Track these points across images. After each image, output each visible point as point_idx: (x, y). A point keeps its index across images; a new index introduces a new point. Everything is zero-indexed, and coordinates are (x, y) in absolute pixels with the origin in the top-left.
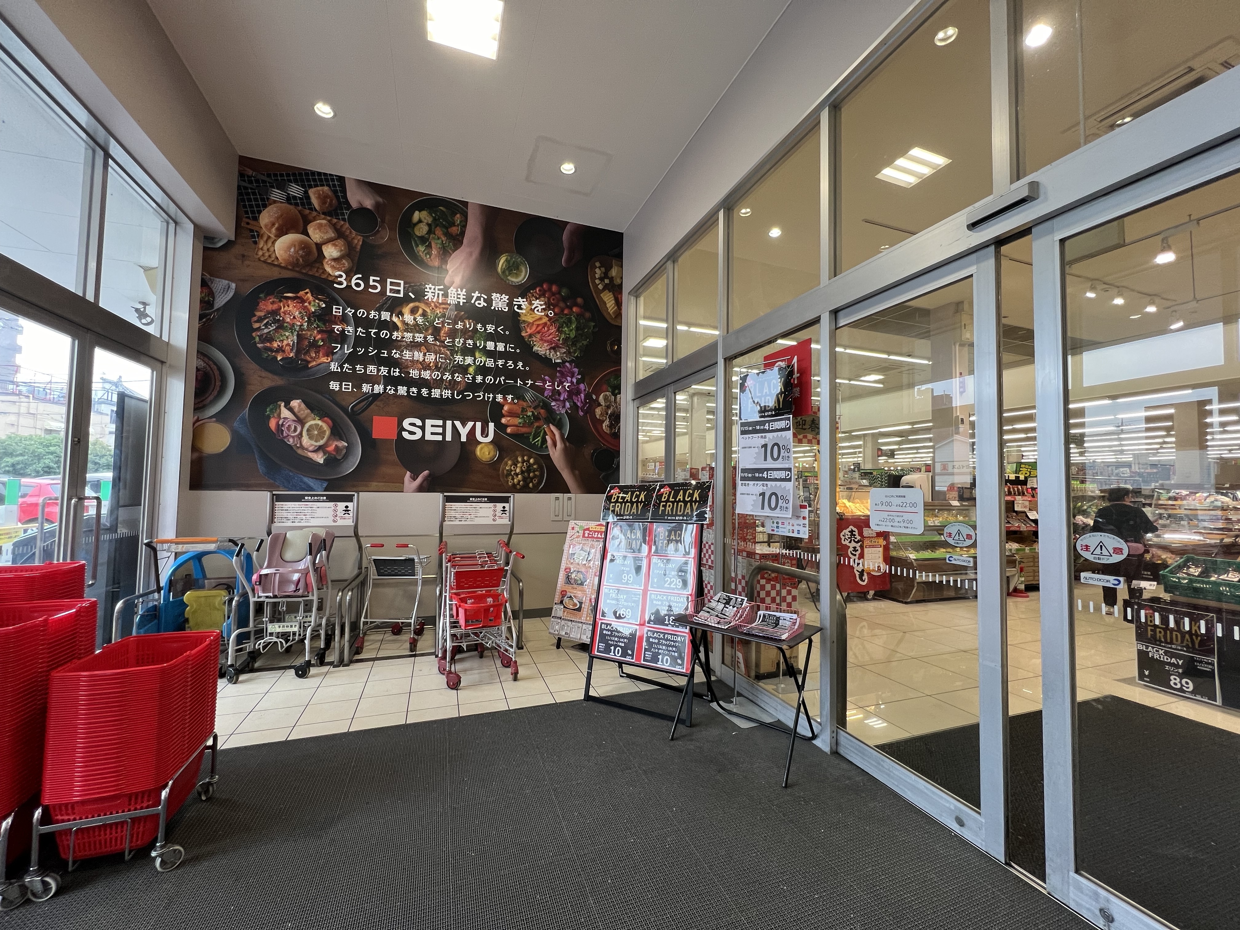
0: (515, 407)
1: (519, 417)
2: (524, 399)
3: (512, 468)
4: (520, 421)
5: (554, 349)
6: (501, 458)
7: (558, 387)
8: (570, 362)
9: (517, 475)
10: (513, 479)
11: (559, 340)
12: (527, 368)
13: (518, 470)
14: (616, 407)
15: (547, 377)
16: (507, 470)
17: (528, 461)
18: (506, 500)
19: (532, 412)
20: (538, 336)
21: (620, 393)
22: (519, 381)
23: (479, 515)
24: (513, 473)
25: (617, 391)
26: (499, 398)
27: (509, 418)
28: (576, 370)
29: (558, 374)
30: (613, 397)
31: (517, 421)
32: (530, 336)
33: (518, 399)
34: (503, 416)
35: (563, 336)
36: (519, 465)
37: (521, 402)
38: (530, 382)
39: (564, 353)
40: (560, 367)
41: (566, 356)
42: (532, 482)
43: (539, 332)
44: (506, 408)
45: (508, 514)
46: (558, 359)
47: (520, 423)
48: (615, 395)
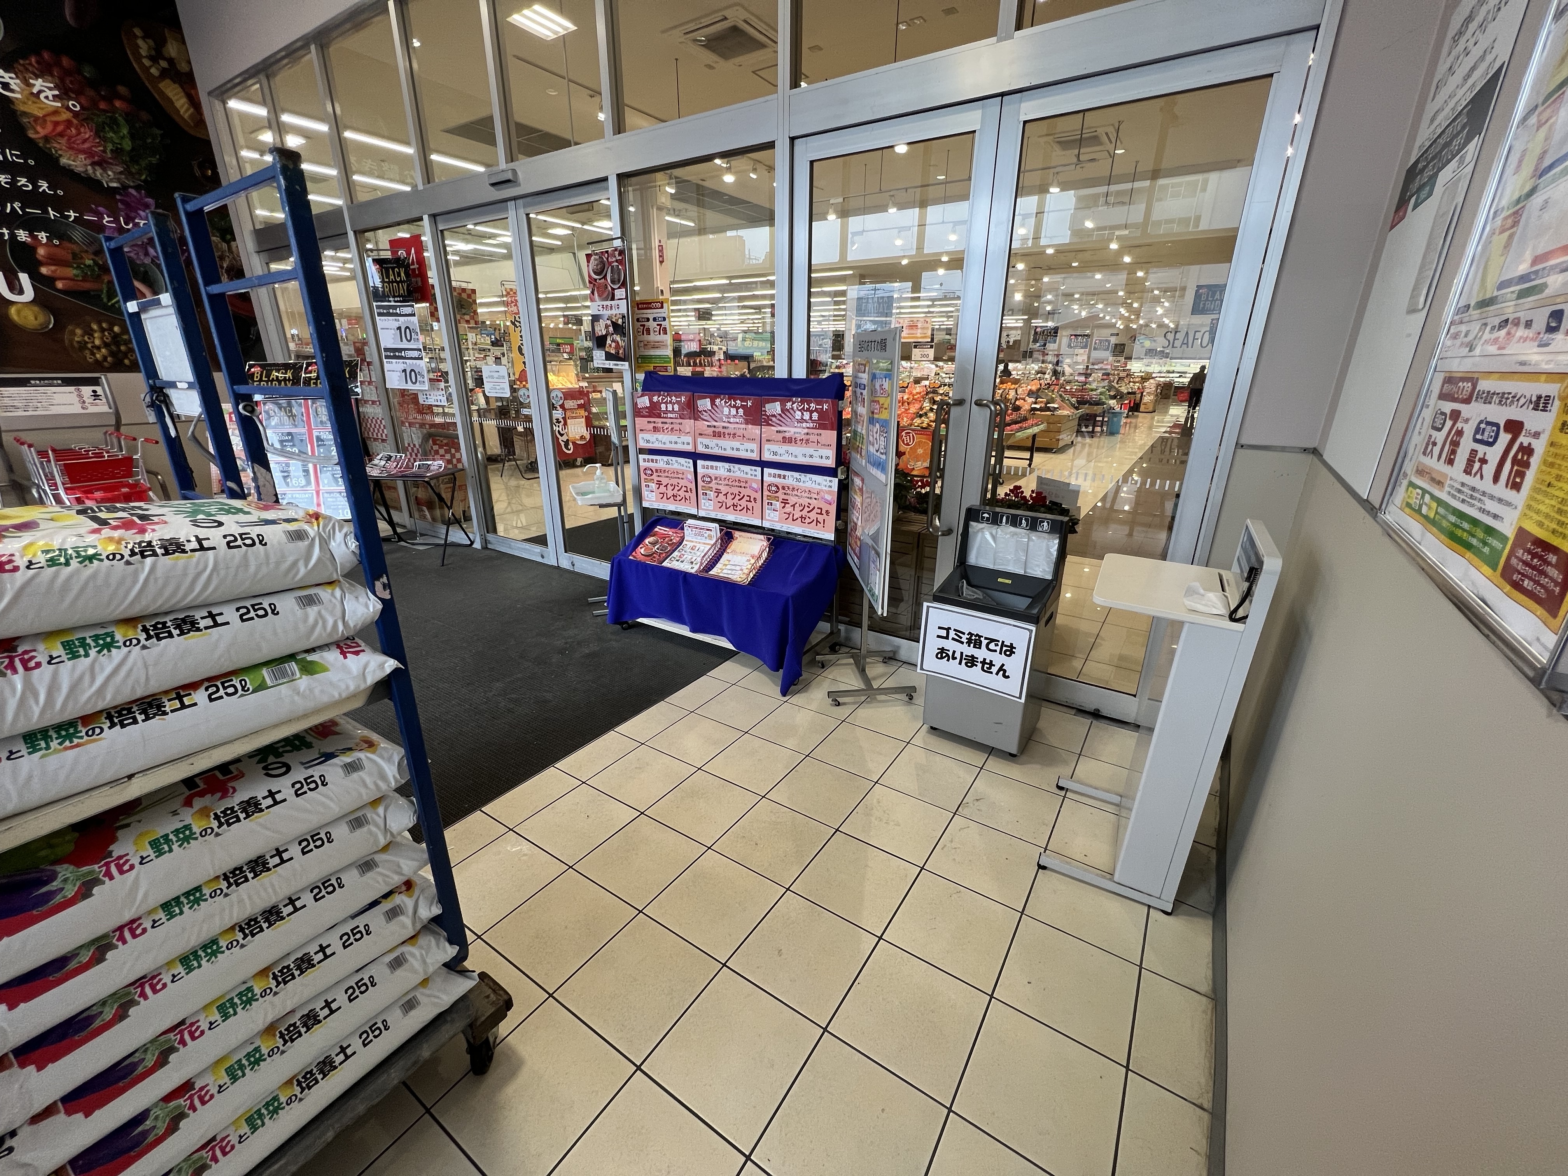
0: (58, 251)
1: (72, 267)
2: (70, 240)
3: (86, 338)
4: (75, 272)
5: (101, 163)
6: (59, 326)
7: (126, 224)
8: (137, 188)
9: (98, 348)
10: (93, 354)
11: (104, 151)
12: (60, 192)
13: (97, 342)
14: (234, 258)
15: (100, 209)
16: (78, 342)
17: (111, 329)
18: (95, 382)
19: (93, 259)
20: (63, 141)
21: (234, 240)
22: (51, 212)
23: (55, 402)
24: (89, 346)
25: (228, 237)
26: (22, 235)
27: (53, 268)
28: (150, 201)
29: (120, 205)
30: (225, 246)
31: (71, 272)
32: (46, 139)
33: (60, 238)
34: (41, 264)
35: (110, 146)
36: (96, 335)
37: (67, 244)
38: (72, 213)
39: (121, 173)
40: (120, 194)
41: (127, 178)
42: (127, 357)
43: (61, 135)
44: (41, 251)
45: (104, 400)
46: (111, 181)
47: (77, 276)
48: (228, 243)
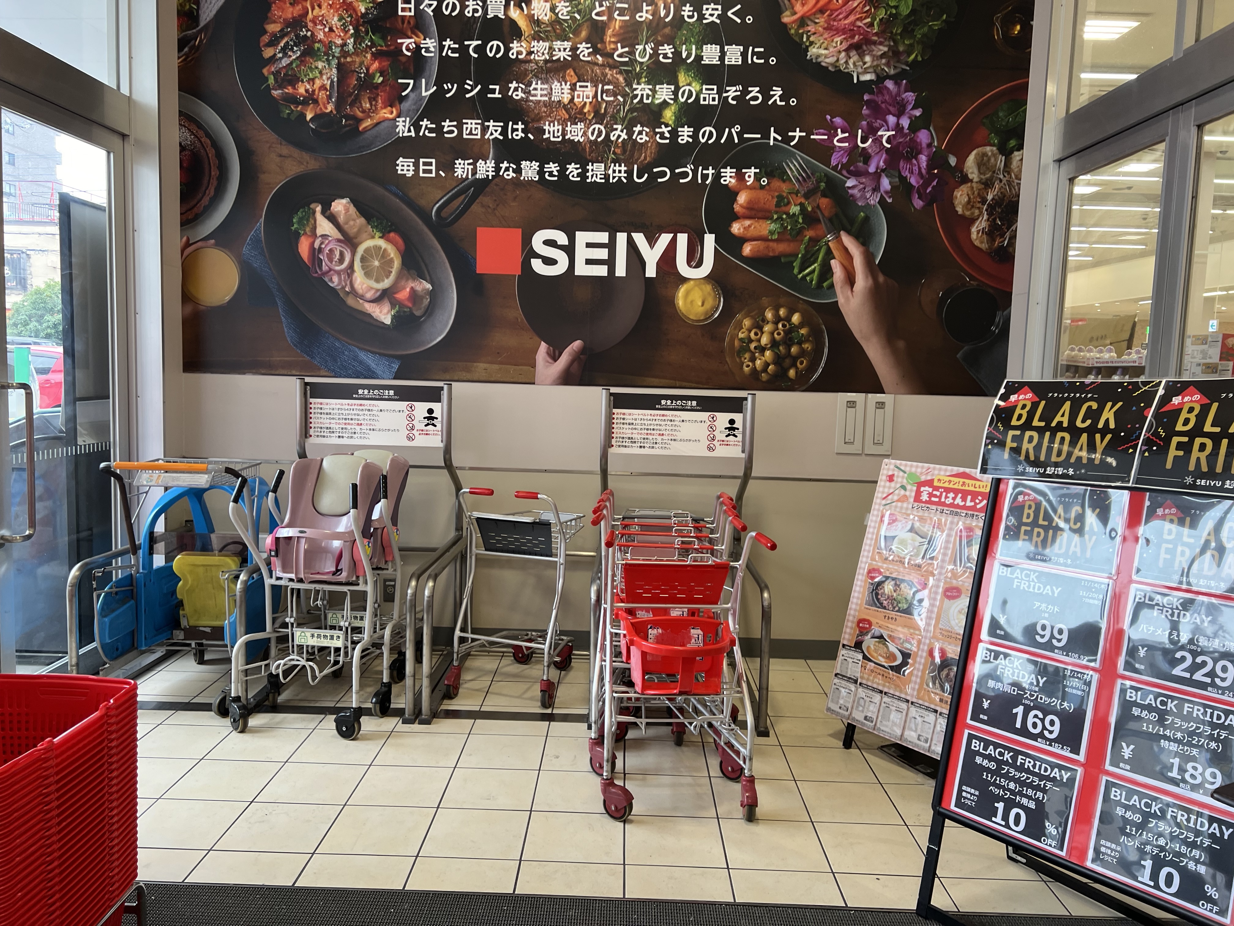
0: (762, 195)
1: (771, 218)
2: (782, 176)
3: (752, 335)
4: (773, 227)
5: (858, 48)
6: (727, 314)
7: (864, 141)
8: (896, 78)
9: (762, 350)
10: (753, 359)
11: (871, 25)
12: (793, 102)
13: (765, 340)
14: (1009, 183)
15: (838, 120)
16: (741, 340)
17: (788, 319)
18: (736, 405)
19: (801, 205)
20: (821, 20)
21: (1020, 147)
22: (773, 134)
23: (679, 435)
24: (752, 346)
25: (1013, 143)
26: (728, 176)
27: (747, 223)
28: (910, 96)
29: (865, 111)
30: (1001, 160)
31: (767, 227)
32: (802, 22)
33: (770, 175)
34: (736, 217)
35: (882, 14)
36: (767, 328)
37: (777, 183)
38: (798, 134)
39: (883, 56)
40: (871, 92)
41: (888, 64)
42: (794, 365)
43: (822, 11)
44: (742, 198)
45: (740, 437)
46: (866, 72)
47: (772, 233)
48: (1007, 153)
